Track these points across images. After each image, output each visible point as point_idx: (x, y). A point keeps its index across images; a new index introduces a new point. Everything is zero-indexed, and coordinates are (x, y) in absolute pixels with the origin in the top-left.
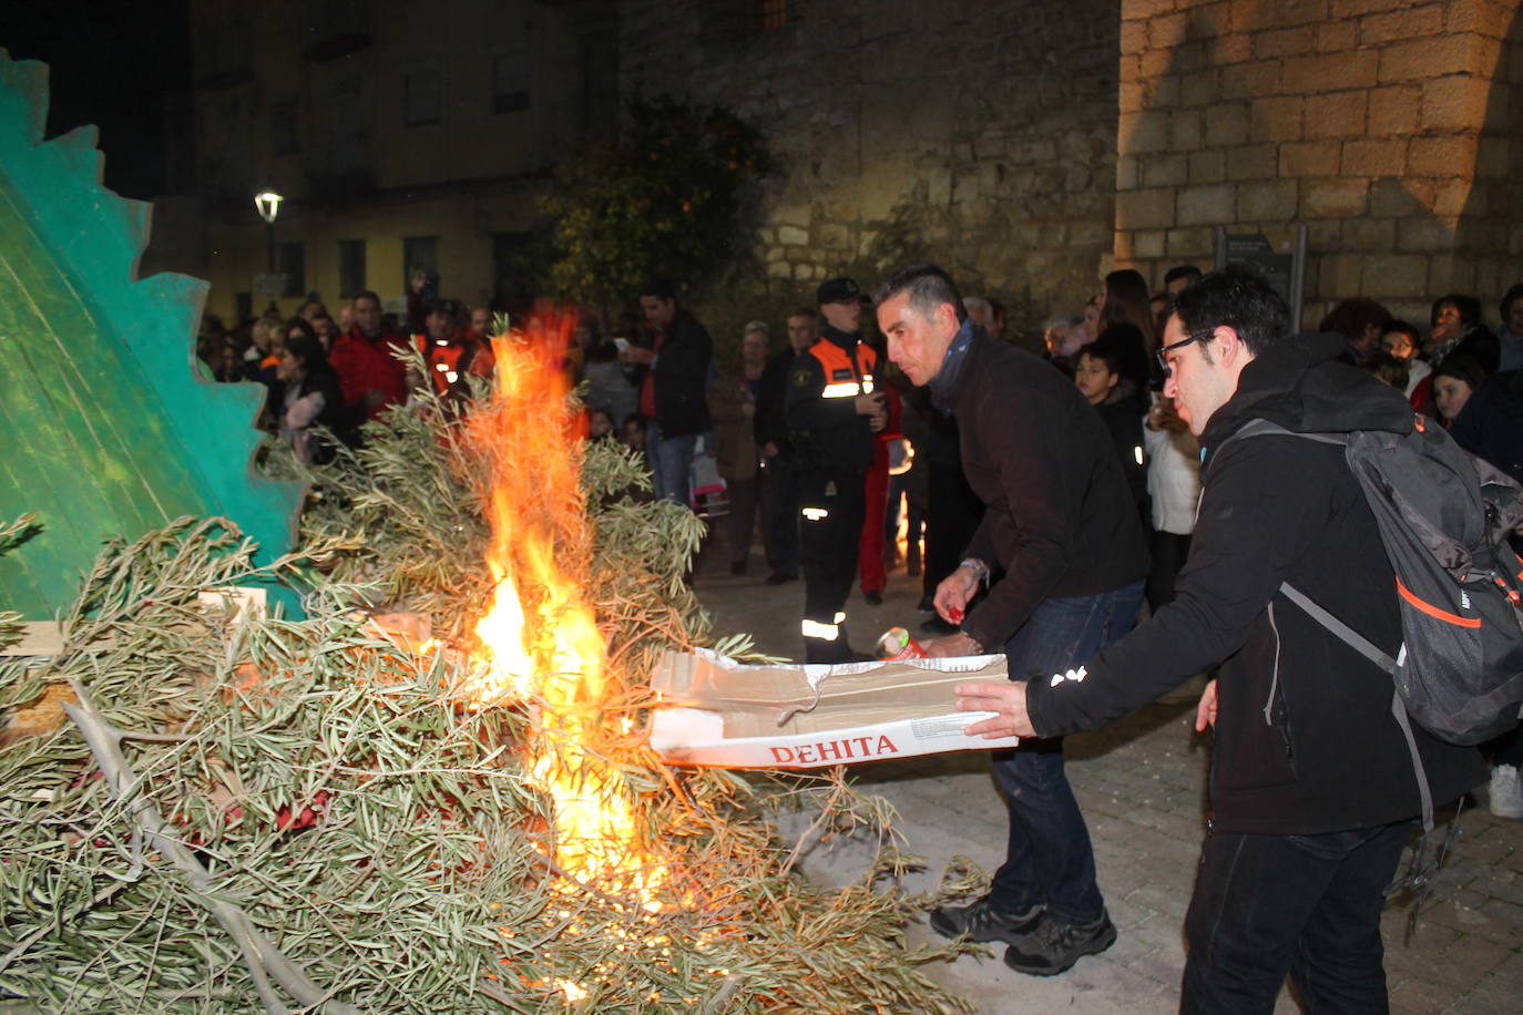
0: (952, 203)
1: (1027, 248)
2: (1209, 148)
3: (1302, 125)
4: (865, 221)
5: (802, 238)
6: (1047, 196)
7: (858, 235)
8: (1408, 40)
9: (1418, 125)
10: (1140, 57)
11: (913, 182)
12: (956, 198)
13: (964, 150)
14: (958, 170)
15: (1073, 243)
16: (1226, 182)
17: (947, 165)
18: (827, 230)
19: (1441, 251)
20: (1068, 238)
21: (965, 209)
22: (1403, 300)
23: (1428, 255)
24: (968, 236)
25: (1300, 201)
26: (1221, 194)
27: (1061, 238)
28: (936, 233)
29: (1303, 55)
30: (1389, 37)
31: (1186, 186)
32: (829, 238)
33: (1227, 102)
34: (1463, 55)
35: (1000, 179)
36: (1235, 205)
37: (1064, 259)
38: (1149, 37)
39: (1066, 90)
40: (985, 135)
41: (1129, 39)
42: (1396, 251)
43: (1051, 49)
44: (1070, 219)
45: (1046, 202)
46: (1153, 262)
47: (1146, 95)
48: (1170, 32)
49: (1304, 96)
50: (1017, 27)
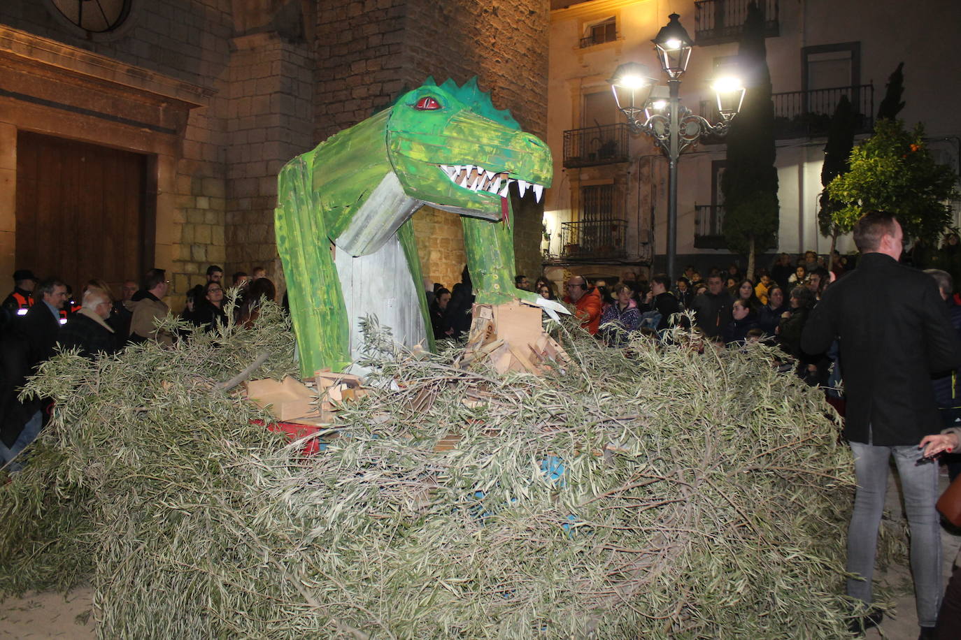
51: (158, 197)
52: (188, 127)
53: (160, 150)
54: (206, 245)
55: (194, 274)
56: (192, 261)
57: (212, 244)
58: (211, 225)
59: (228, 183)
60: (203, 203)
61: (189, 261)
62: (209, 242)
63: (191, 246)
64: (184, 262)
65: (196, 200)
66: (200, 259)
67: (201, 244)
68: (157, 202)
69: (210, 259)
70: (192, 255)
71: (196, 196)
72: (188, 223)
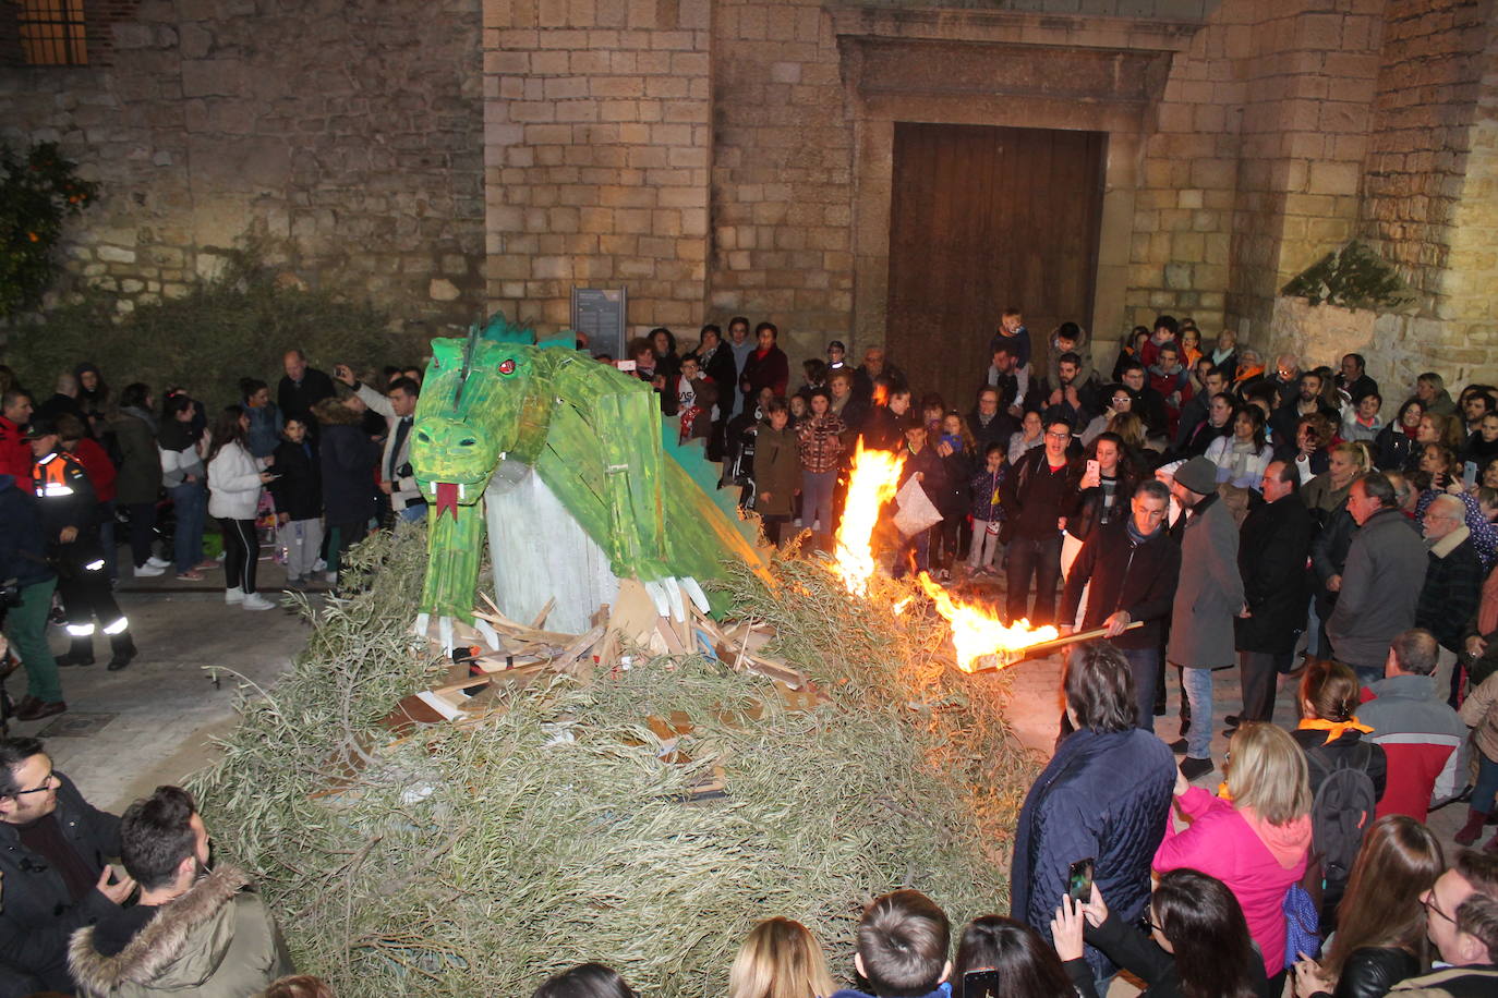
0: (291, 236)
1: (365, 273)
2: (554, 233)
3: (614, 225)
4: (201, 246)
5: (131, 257)
6: (379, 236)
7: (194, 257)
8: (673, 186)
9: (680, 232)
10: (501, 171)
11: (250, 218)
12: (295, 232)
13: (301, 197)
14: (296, 213)
15: (406, 271)
16: (566, 254)
17: (284, 207)
18: (156, 251)
19: (697, 300)
20: (401, 268)
21: (303, 241)
22: (678, 325)
23: (688, 301)
24: (308, 262)
25: (615, 268)
26: (563, 261)
27: (395, 266)
28: (276, 258)
29: (612, 185)
30: (663, 182)
31: (539, 255)
32: (160, 259)
33: (564, 206)
34: (702, 199)
35: (337, 222)
36: (573, 268)
37: (399, 283)
38: (507, 158)
39: (393, 162)
40: (321, 187)
41: (492, 157)
42: (673, 299)
43: (378, 131)
44: (402, 253)
45: (379, 241)
46: (517, 300)
47: (506, 195)
48: (522, 158)
49: (614, 208)
50: (346, 110)
51: (1106, 197)
52: (1169, 83)
53: (1113, 126)
54: (1193, 265)
55: (1167, 308)
56: (1165, 289)
57: (1205, 262)
58: (1205, 233)
59: (1241, 164)
60: (1191, 199)
61: (1159, 290)
62: (1198, 259)
63: (1165, 267)
64: (1151, 290)
65: (1178, 194)
66: (1178, 287)
67: (1183, 262)
68: (1105, 204)
69: (1199, 285)
70: (1165, 279)
71: (1178, 190)
72: (1161, 231)
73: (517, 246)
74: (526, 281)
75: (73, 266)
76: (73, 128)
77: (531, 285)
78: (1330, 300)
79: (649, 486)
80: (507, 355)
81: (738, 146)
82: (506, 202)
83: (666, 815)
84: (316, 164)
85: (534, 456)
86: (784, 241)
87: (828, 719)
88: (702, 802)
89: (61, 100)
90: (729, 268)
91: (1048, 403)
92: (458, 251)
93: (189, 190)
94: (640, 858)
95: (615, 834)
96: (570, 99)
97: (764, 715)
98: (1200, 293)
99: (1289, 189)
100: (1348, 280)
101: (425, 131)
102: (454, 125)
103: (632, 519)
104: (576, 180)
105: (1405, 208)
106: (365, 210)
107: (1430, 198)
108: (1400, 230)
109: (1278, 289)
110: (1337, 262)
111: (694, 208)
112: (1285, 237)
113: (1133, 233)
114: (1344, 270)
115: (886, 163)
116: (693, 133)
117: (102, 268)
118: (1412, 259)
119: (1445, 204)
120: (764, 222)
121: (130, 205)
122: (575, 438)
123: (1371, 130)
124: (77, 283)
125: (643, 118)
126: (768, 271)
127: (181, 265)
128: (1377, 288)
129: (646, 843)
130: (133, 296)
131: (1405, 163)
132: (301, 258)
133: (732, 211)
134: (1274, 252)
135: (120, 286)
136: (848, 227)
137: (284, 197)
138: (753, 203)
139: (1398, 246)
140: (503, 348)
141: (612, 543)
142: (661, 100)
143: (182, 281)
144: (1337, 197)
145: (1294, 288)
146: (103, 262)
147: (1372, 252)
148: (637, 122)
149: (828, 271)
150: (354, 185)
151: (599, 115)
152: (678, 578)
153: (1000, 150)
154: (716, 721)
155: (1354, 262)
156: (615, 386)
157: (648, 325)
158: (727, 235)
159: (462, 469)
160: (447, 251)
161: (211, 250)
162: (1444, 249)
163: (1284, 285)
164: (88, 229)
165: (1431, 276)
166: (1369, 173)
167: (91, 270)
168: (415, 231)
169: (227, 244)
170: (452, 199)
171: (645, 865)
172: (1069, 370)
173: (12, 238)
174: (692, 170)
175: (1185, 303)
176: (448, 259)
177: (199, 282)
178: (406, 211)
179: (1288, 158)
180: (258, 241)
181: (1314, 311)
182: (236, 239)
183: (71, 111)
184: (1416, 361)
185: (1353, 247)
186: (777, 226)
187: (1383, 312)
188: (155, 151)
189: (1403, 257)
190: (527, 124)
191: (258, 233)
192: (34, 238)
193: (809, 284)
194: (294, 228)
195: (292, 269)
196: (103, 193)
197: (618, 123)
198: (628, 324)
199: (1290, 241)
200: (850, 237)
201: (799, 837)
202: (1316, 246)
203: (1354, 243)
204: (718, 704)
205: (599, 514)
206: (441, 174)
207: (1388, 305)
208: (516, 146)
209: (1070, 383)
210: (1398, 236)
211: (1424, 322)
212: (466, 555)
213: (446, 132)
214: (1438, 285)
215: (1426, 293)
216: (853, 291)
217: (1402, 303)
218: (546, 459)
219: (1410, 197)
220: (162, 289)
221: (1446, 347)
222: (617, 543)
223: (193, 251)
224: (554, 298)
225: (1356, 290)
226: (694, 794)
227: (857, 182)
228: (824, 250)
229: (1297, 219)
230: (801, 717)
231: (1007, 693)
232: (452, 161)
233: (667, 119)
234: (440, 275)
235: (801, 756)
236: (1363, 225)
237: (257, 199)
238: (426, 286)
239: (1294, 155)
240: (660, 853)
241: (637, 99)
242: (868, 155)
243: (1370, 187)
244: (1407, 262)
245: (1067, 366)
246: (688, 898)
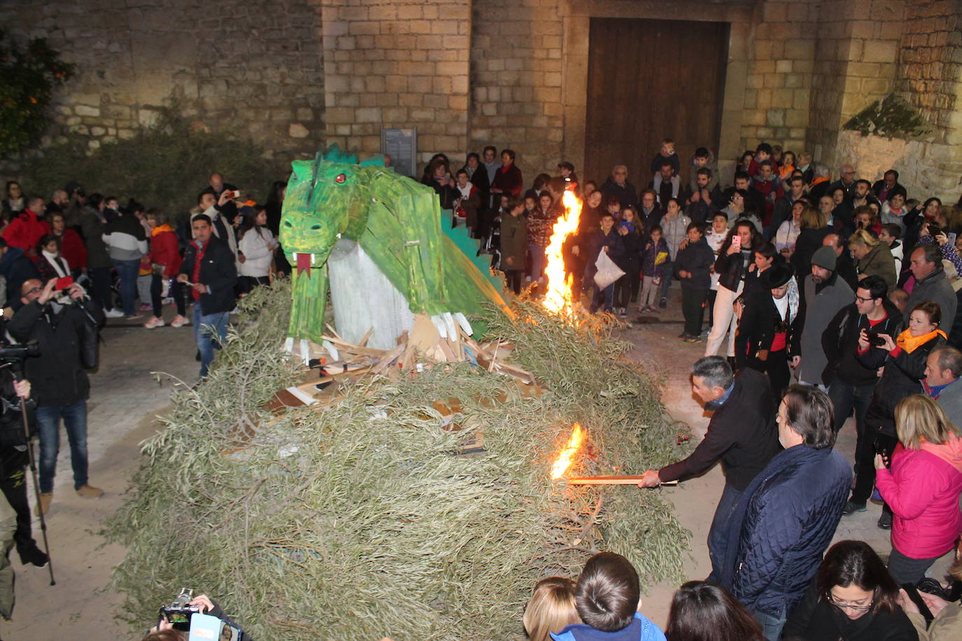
0: (199, 97)
1: (247, 121)
2: (369, 93)
3: (408, 87)
4: (141, 105)
5: (96, 112)
6: (256, 97)
7: (137, 112)
8: (446, 61)
9: (451, 91)
10: (334, 52)
11: (172, 86)
12: (202, 95)
13: (205, 72)
14: (202, 82)
15: (274, 119)
16: (376, 106)
17: (194, 78)
18: (113, 109)
19: (462, 135)
20: (271, 116)
21: (207, 101)
22: (450, 152)
23: (458, 136)
24: (211, 114)
25: (409, 115)
26: (375, 111)
27: (267, 116)
28: (189, 112)
29: (406, 61)
30: (440, 59)
31: (359, 107)
32: (116, 113)
33: (375, 75)
34: (465, 69)
35: (228, 88)
36: (382, 116)
37: (270, 126)
38: (337, 44)
39: (263, 48)
40: (217, 65)
41: (327, 43)
42: (447, 135)
43: (253, 28)
44: (271, 107)
45: (256, 100)
46: (346, 137)
47: (337, 68)
48: (348, 44)
49: (408, 76)
50: (232, 14)
51: (728, 67)
53: (734, 18)
54: (785, 110)
55: (768, 138)
56: (766, 126)
57: (793, 108)
58: (793, 88)
59: (818, 44)
60: (784, 66)
61: (763, 126)
62: (788, 106)
63: (767, 112)
64: (758, 127)
65: (776, 64)
66: (776, 124)
67: (778, 109)
68: (728, 70)
69: (788, 123)
70: (767, 120)
71: (776, 61)
72: (764, 88)
73: (346, 101)
74: (351, 124)
75: (60, 119)
76: (56, 28)
77: (355, 127)
78: (875, 132)
79: (433, 254)
80: (340, 171)
81: (488, 34)
82: (338, 73)
83: (446, 463)
84: (214, 50)
85: (358, 236)
86: (518, 96)
87: (549, 403)
88: (468, 455)
89: (47, 10)
90: (483, 114)
91: (690, 201)
92: (307, 105)
93: (132, 68)
94: (430, 490)
95: (414, 476)
96: (378, 5)
97: (508, 400)
98: (789, 128)
99: (850, 59)
100: (887, 119)
101: (284, 27)
102: (303, 23)
103: (422, 276)
104: (382, 58)
105: (927, 71)
106: (247, 80)
107: (944, 64)
108: (923, 85)
109: (841, 125)
110: (880, 107)
111: (460, 75)
112: (846, 91)
113: (746, 89)
114: (885, 113)
115: (584, 45)
116: (458, 27)
117: (79, 120)
118: (931, 105)
119: (954, 67)
120: (505, 84)
121: (95, 79)
122: (385, 224)
123: (905, 18)
124: (63, 131)
125: (427, 16)
126: (508, 116)
127: (129, 117)
128: (907, 124)
129: (434, 481)
130: (99, 138)
131: (928, 40)
132: (206, 111)
133: (486, 77)
134: (839, 102)
135: (90, 132)
136: (560, 87)
137: (194, 72)
138: (498, 72)
139: (922, 96)
140: (338, 166)
141: (410, 291)
142: (437, 4)
143: (130, 128)
144: (882, 64)
145: (852, 125)
146: (78, 116)
147: (904, 100)
148: (422, 19)
149: (547, 116)
150: (238, 63)
151: (397, 16)
152: (452, 313)
153: (659, 35)
154: (477, 403)
155: (892, 107)
156: (410, 190)
157: (430, 152)
158: (481, 93)
159: (313, 244)
160: (301, 106)
161: (148, 107)
162: (953, 97)
163: (845, 123)
164: (69, 94)
165: (943, 116)
166: (903, 48)
167: (72, 121)
168: (279, 93)
169: (157, 102)
170: (303, 71)
171: (433, 495)
172: (704, 179)
173: (20, 101)
174: (458, 50)
175: (779, 135)
176: (301, 111)
177: (141, 128)
178: (274, 80)
179: (850, 38)
180: (178, 100)
181: (865, 140)
182: (164, 100)
183: (54, 17)
184: (931, 172)
185: (892, 97)
186: (513, 86)
187: (909, 140)
188: (110, 42)
189: (924, 104)
190: (350, 21)
191: (178, 96)
192: (34, 101)
193: (535, 124)
194: (201, 92)
195: (200, 118)
196: (77, 71)
197: (409, 20)
198: (418, 151)
199: (850, 93)
200: (561, 94)
201: (530, 477)
202: (866, 97)
203: (892, 94)
204: (478, 393)
205: (401, 273)
206: (295, 55)
207: (914, 136)
208: (343, 36)
209: (705, 187)
210: (922, 89)
211: (937, 146)
212: (316, 300)
213: (298, 28)
214: (948, 122)
215: (939, 127)
216: (563, 128)
217: (923, 134)
218: (366, 237)
219: (931, 63)
220: (117, 133)
221: (951, 163)
222: (413, 291)
223: (136, 108)
224: (370, 135)
225: (893, 125)
226: (464, 450)
227: (566, 57)
228: (544, 102)
229: (854, 79)
230: (532, 401)
231: (663, 386)
232: (302, 46)
233: (442, 17)
234: (296, 121)
235: (532, 425)
236: (898, 82)
237: (177, 74)
238: (287, 129)
239: (853, 36)
240: (442, 487)
241: (422, 4)
242: (573, 40)
243: (903, 57)
244: (927, 106)
245: (703, 176)
246: (460, 515)
